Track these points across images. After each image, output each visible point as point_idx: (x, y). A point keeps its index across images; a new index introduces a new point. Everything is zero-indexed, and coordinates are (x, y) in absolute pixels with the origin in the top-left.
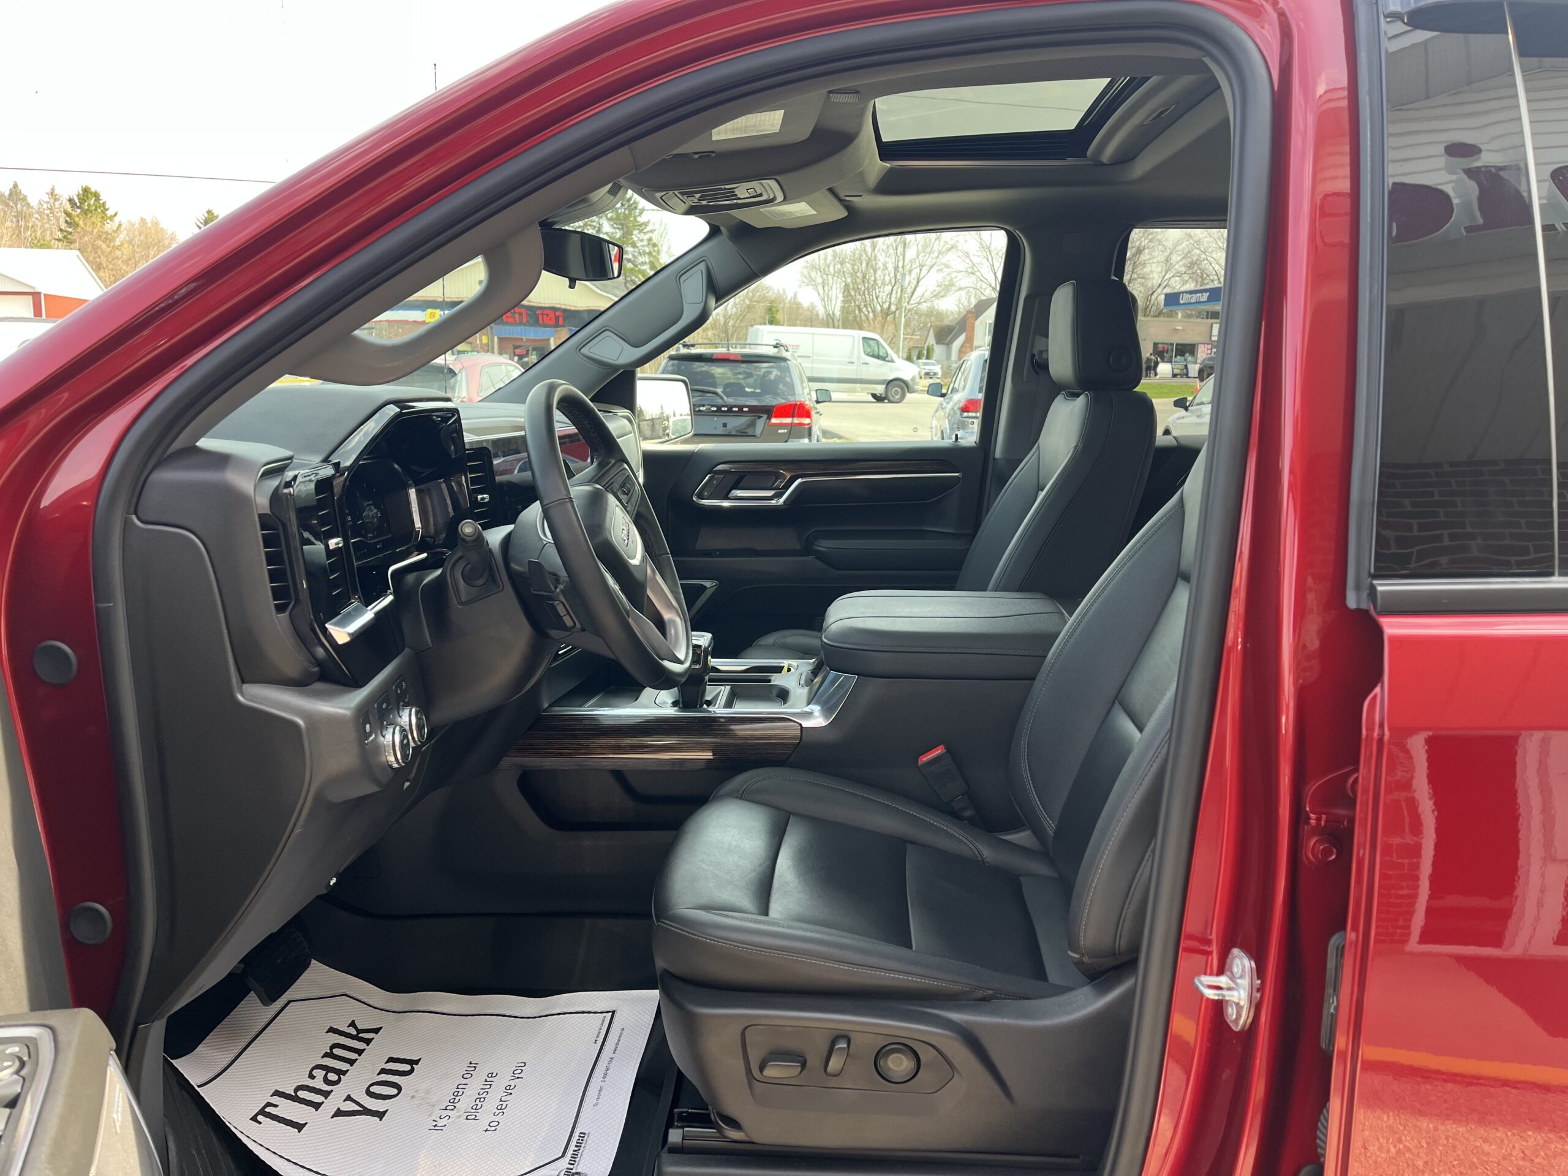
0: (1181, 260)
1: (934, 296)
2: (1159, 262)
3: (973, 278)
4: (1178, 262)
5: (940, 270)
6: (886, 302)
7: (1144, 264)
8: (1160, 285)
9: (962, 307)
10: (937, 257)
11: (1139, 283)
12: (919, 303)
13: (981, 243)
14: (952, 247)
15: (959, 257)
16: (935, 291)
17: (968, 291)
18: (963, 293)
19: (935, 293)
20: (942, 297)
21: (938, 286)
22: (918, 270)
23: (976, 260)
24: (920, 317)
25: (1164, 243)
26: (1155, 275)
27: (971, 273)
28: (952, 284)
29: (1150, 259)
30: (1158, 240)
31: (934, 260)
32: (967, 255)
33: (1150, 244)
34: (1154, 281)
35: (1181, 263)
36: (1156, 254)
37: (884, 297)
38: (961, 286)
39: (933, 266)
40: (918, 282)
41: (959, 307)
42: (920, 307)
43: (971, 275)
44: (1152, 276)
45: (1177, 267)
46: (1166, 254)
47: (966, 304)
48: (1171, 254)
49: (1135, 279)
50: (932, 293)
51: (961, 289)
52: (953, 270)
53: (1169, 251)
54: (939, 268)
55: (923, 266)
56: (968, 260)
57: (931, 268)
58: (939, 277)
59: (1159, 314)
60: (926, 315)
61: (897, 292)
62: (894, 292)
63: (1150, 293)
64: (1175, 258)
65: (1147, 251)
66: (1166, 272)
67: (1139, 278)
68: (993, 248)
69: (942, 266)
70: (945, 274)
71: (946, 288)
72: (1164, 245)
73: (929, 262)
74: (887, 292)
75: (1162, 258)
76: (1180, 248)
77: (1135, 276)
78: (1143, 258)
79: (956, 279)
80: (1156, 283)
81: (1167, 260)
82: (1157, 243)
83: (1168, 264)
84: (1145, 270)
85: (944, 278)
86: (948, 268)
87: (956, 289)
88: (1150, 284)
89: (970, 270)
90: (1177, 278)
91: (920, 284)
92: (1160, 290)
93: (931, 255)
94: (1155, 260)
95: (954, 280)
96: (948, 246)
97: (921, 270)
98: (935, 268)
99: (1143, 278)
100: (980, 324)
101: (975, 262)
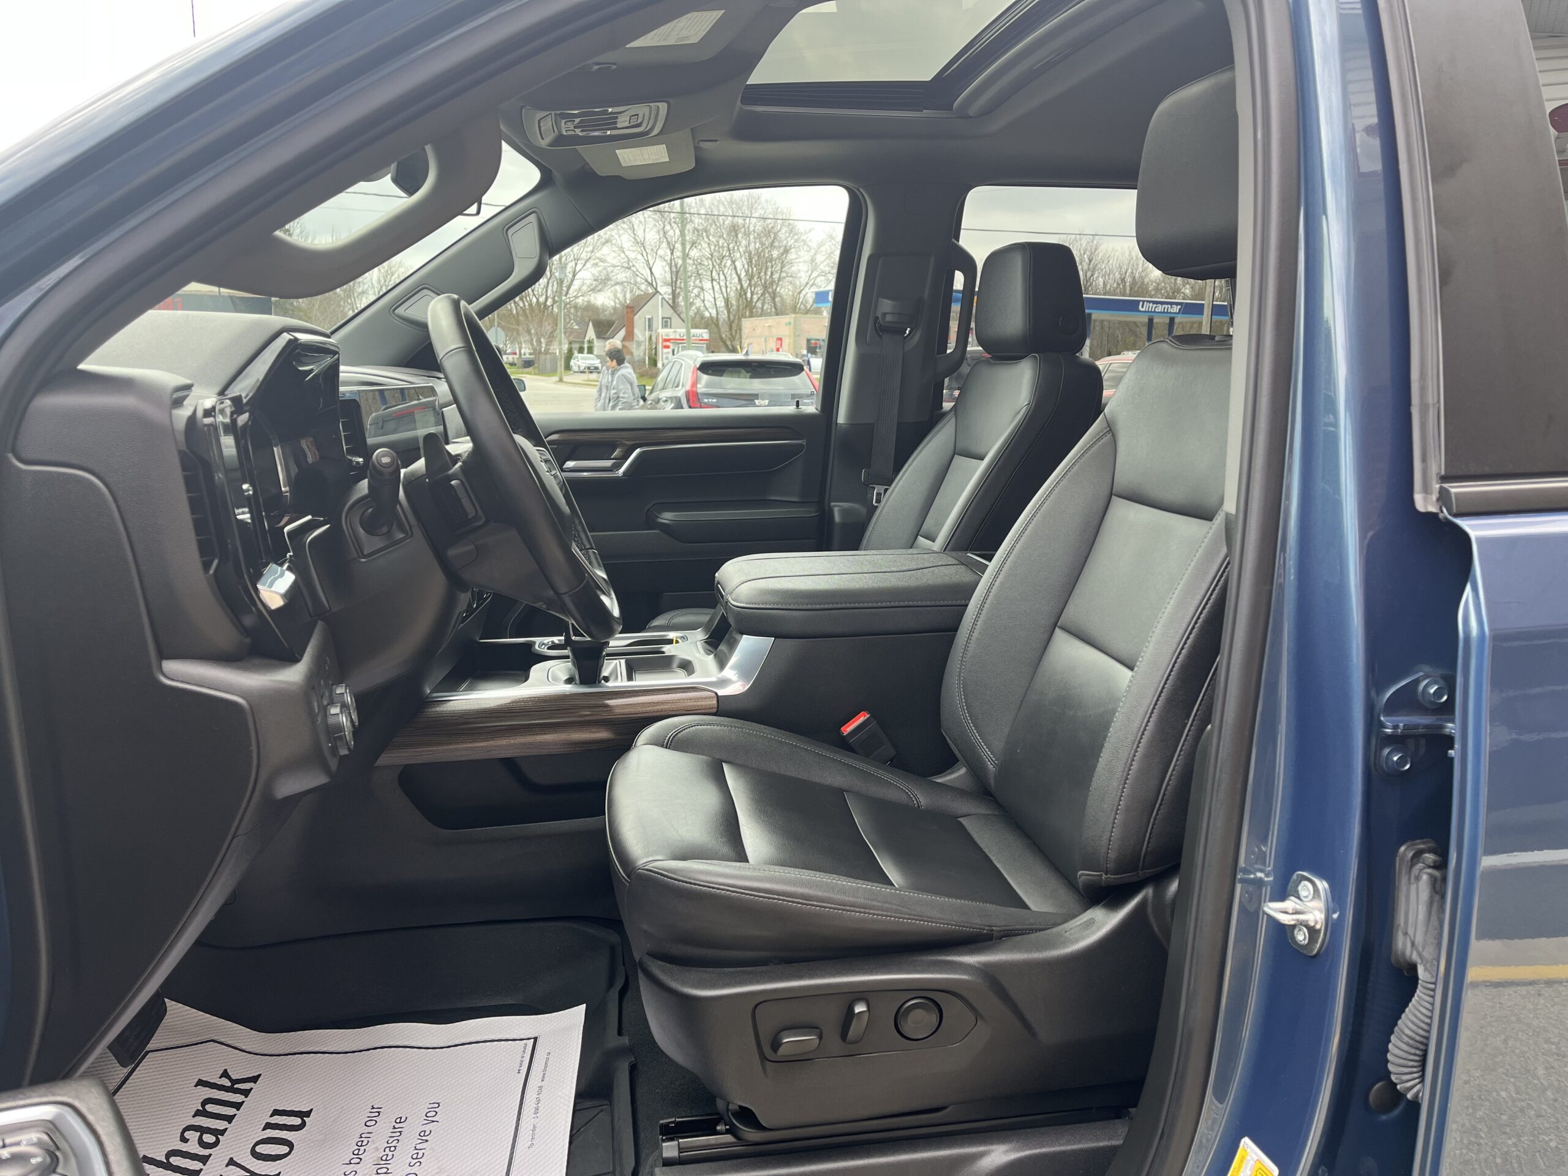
0: (825, 260)
1: (592, 290)
2: (805, 262)
3: (629, 274)
4: (822, 262)
5: (596, 264)
6: (542, 295)
7: (791, 263)
8: (807, 284)
9: (617, 301)
10: (592, 252)
11: (788, 282)
12: (576, 297)
13: (635, 238)
14: (607, 241)
15: (614, 251)
16: (592, 285)
17: (624, 287)
18: (618, 288)
19: (592, 287)
20: (599, 291)
21: (595, 280)
22: (573, 264)
23: (632, 255)
24: (577, 312)
25: (809, 243)
26: (802, 274)
27: (627, 268)
28: (608, 279)
29: (796, 259)
30: (803, 240)
31: (589, 254)
32: (622, 249)
33: (796, 244)
34: (802, 280)
35: (825, 263)
36: (801, 253)
37: (540, 290)
38: (618, 281)
39: (588, 260)
40: (574, 276)
41: (615, 303)
42: (577, 300)
43: (627, 270)
44: (799, 275)
45: (822, 267)
46: (811, 254)
47: (621, 299)
48: (815, 254)
49: (784, 278)
50: (589, 287)
51: (617, 283)
52: (609, 265)
53: (813, 251)
54: (594, 262)
55: (578, 260)
56: (623, 255)
57: (586, 263)
58: (595, 271)
59: (807, 312)
60: (584, 309)
61: (553, 285)
62: (550, 285)
63: (799, 290)
64: (820, 258)
65: (793, 250)
66: (812, 272)
67: (787, 276)
68: (647, 244)
69: (598, 261)
70: (599, 269)
71: (602, 282)
72: (808, 246)
73: (584, 256)
74: (542, 286)
75: (808, 258)
76: (823, 249)
77: (784, 275)
78: (792, 256)
79: (613, 274)
80: (804, 282)
81: (813, 260)
82: (802, 243)
83: (814, 264)
84: (793, 268)
85: (601, 272)
86: (603, 262)
87: (613, 283)
88: (798, 283)
89: (626, 265)
90: (822, 278)
91: (576, 278)
92: (807, 289)
93: (586, 249)
94: (801, 260)
95: (611, 275)
96: (603, 240)
97: (576, 264)
98: (592, 262)
99: (791, 276)
100: (639, 319)
101: (630, 257)
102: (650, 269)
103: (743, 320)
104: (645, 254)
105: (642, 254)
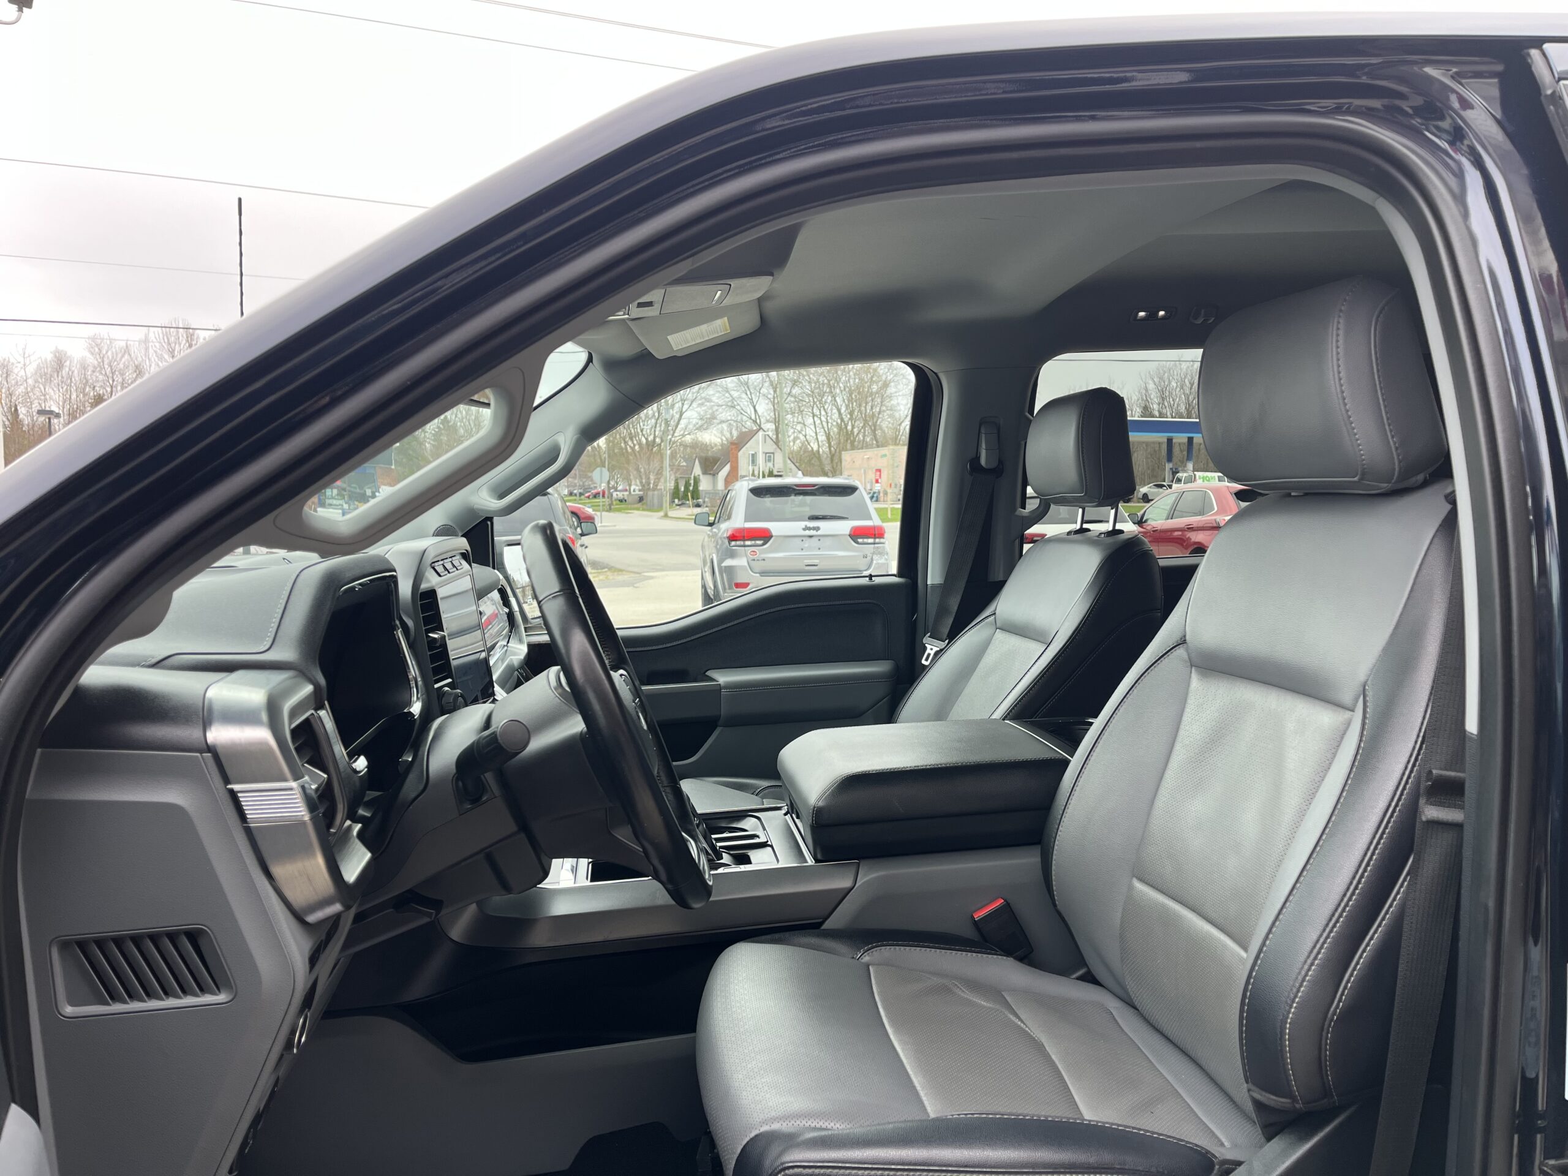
1: (698, 428)
5: (702, 404)
6: (650, 434)
9: (724, 439)
10: (698, 392)
12: (682, 436)
16: (698, 423)
17: (730, 424)
18: (724, 425)
19: (698, 426)
21: (700, 419)
22: (679, 406)
28: (713, 418)
31: (695, 394)
37: (649, 431)
38: (723, 419)
39: (694, 400)
40: (680, 417)
41: (722, 440)
42: (683, 439)
43: (731, 409)
47: (728, 436)
50: (694, 425)
51: (722, 422)
52: (714, 404)
54: (700, 402)
55: (684, 400)
57: (692, 402)
58: (701, 410)
60: (690, 447)
61: (661, 425)
62: (658, 425)
69: (703, 401)
70: (706, 408)
73: (690, 397)
74: (651, 425)
79: (719, 413)
85: (706, 411)
86: (709, 402)
87: (719, 421)
89: (730, 404)
91: (683, 418)
95: (716, 414)
97: (683, 406)
98: (697, 402)
100: (743, 456)
101: (734, 396)
102: (754, 407)
103: (843, 452)
104: (748, 393)
105: (746, 394)
